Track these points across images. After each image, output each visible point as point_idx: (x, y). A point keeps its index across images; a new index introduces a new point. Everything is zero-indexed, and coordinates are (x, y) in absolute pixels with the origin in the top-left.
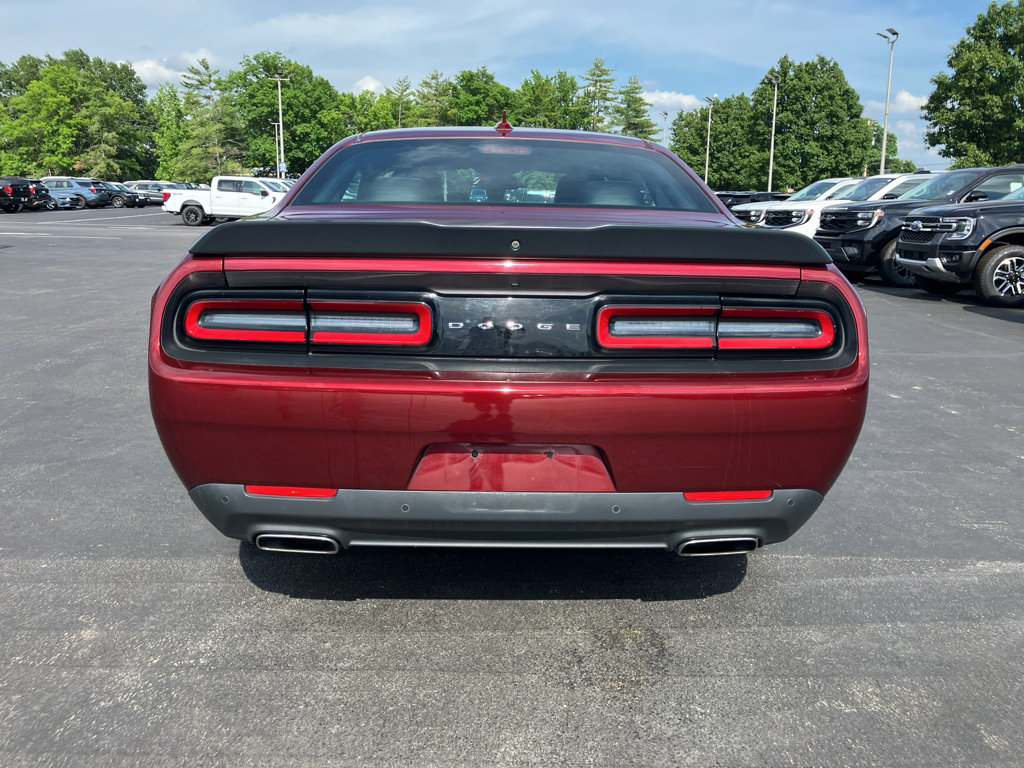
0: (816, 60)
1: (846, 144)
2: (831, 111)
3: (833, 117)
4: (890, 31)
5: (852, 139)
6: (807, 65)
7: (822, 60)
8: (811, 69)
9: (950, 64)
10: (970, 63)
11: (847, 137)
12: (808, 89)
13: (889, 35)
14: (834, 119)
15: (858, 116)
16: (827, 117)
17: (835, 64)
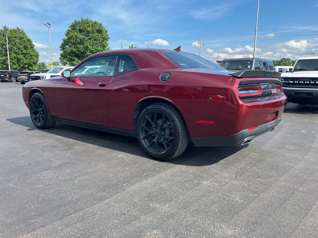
0: (16, 29)
1: (31, 56)
2: (25, 45)
3: (25, 48)
4: (48, 24)
5: (33, 54)
6: (13, 30)
7: (18, 29)
8: (15, 31)
9: (66, 35)
10: (72, 36)
11: (32, 54)
12: (16, 37)
13: (48, 25)
14: (26, 48)
15: (33, 48)
16: (24, 47)
17: (23, 30)
